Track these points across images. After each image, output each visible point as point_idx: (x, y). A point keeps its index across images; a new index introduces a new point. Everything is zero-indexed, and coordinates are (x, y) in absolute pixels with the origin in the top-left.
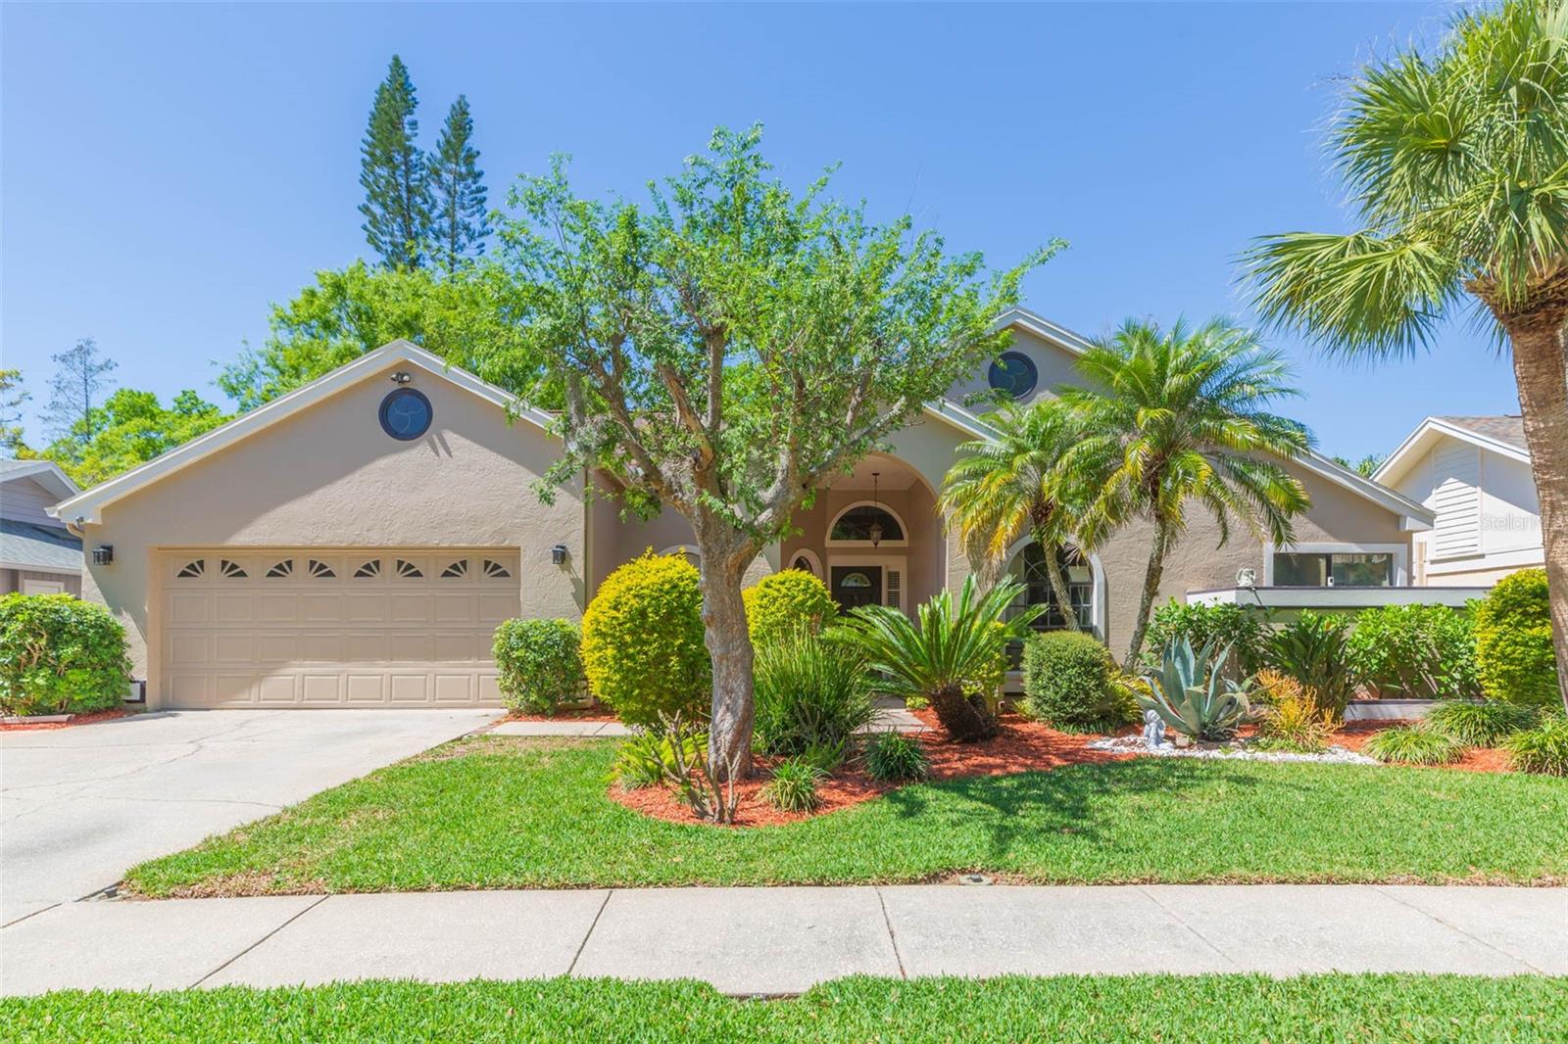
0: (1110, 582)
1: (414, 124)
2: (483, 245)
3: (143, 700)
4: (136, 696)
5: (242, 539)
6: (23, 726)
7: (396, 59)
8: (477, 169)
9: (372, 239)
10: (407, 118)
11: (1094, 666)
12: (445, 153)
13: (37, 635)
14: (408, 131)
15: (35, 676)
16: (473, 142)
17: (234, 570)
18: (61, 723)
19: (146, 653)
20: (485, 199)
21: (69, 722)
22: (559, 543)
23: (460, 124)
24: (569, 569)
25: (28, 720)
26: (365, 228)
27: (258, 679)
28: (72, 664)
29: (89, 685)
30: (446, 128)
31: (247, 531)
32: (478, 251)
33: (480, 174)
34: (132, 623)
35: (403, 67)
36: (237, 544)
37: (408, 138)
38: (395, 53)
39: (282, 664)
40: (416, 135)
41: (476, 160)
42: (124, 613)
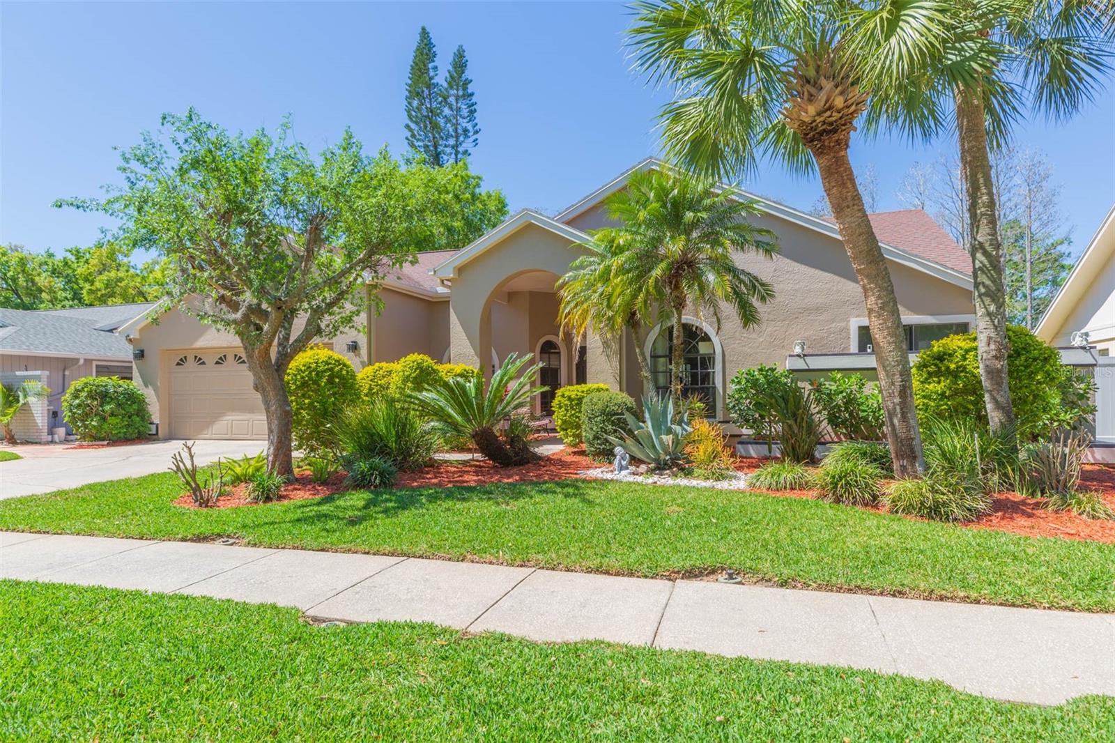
0: (726, 353)
1: (435, 68)
2: (477, 139)
3: (157, 434)
4: (154, 432)
5: (200, 343)
6: (88, 447)
7: (423, 29)
8: (470, 91)
9: (412, 145)
10: (430, 65)
11: (612, 415)
12: (449, 83)
13: (93, 398)
14: (432, 73)
15: (92, 420)
16: (468, 74)
17: (200, 361)
18: (103, 445)
19: (158, 407)
20: (475, 110)
21: (108, 445)
22: (353, 340)
23: (460, 64)
24: (358, 355)
25: (91, 443)
26: (407, 138)
27: (212, 423)
28: (112, 414)
29: (119, 426)
30: (451, 68)
31: (202, 339)
32: (474, 144)
33: (472, 94)
34: (153, 392)
35: (428, 33)
36: (198, 346)
37: (431, 78)
38: (422, 25)
39: (222, 414)
40: (437, 75)
41: (469, 86)
42: (150, 387)
